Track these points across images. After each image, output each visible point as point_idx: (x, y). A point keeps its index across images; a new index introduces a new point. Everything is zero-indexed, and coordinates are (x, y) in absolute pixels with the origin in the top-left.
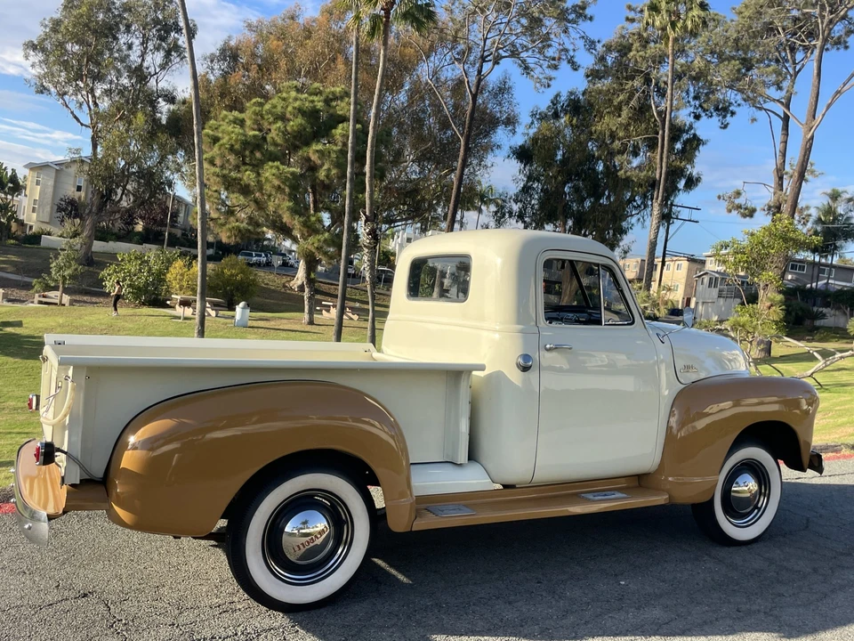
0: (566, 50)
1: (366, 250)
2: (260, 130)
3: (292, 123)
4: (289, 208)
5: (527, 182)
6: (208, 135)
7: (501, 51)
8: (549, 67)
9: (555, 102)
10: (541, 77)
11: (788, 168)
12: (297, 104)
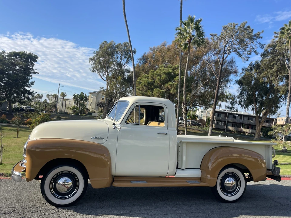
0: (254, 48)
1: (184, 114)
2: (153, 79)
3: (162, 77)
5: (242, 91)
6: (138, 82)
7: (230, 50)
8: (248, 54)
9: (250, 65)
10: (245, 57)
12: (164, 71)
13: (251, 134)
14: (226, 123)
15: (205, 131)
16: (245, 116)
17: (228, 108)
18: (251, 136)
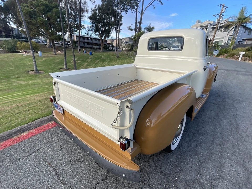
3: (41, 7)
5: (92, 24)
9: (96, 7)
10: (93, 1)
11: (137, 22)
12: (42, 2)
14: (84, 43)
16: (93, 38)
17: (86, 34)
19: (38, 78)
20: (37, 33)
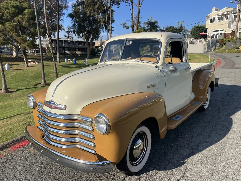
1: (50, 45)
4: (16, 35)
5: (74, 23)
9: (77, 1)
11: (134, 17)
12: (11, 4)
13: (82, 55)
14: (63, 48)
15: (49, 56)
16: (76, 42)
17: (66, 36)
18: (82, 56)
19: (10, 98)
20: (5, 42)
